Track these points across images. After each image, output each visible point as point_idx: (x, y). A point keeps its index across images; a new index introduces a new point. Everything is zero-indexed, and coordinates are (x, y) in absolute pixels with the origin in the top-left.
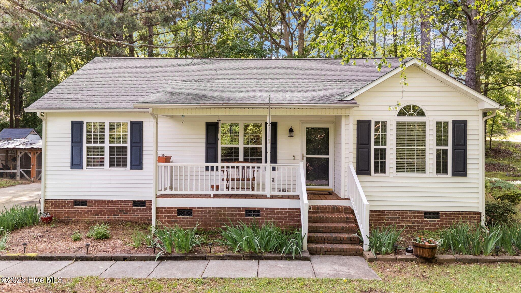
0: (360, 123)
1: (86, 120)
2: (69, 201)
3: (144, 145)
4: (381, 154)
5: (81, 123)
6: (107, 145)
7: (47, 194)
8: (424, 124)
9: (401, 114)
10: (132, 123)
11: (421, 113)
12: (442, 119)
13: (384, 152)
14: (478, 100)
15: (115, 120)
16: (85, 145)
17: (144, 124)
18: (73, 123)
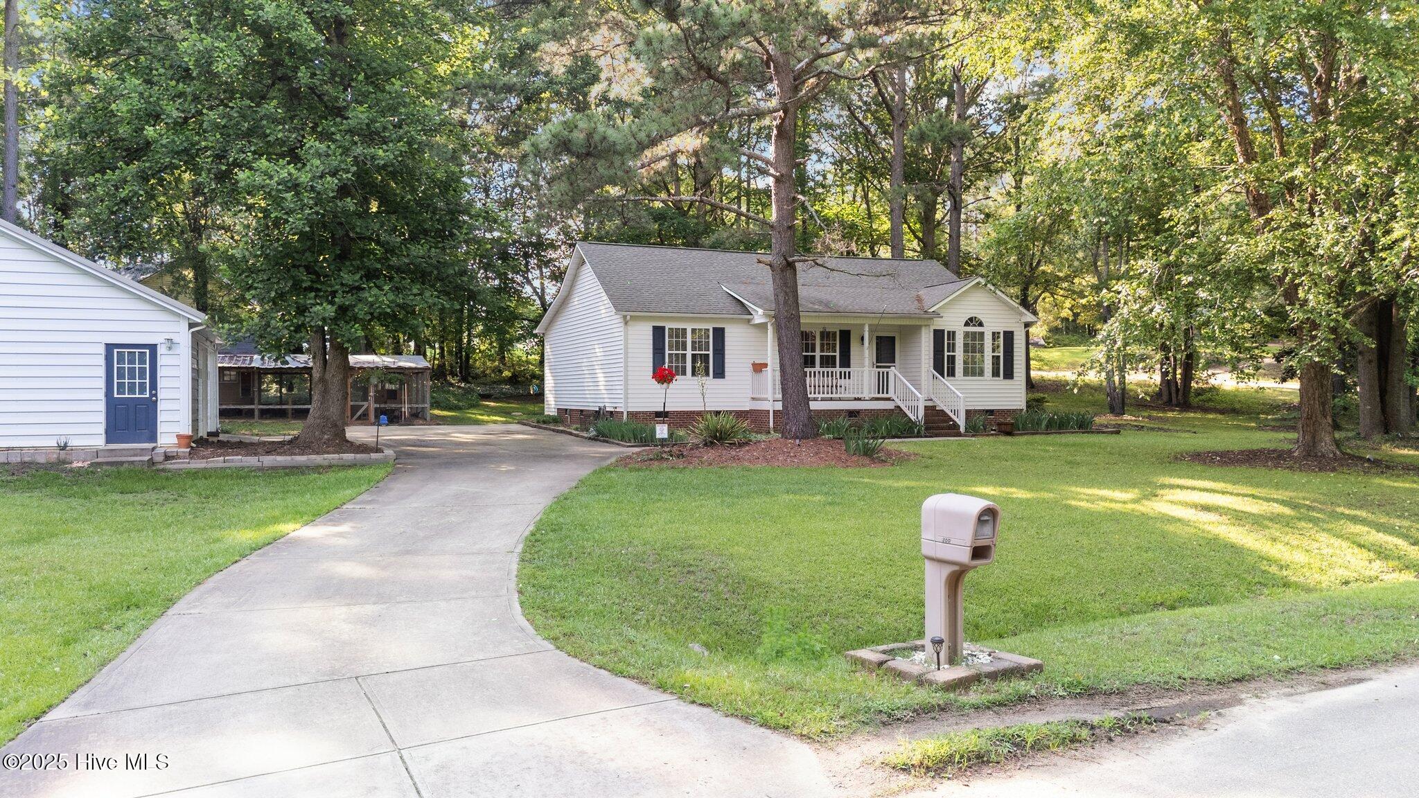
0: (935, 331)
1: (668, 325)
2: (651, 413)
3: (726, 352)
4: (952, 360)
5: (663, 328)
6: (689, 352)
7: (629, 405)
8: (982, 334)
9: (967, 324)
10: (715, 329)
11: (981, 324)
12: (996, 330)
13: (954, 357)
14: (1021, 314)
15: (697, 326)
16: (667, 352)
17: (726, 331)
18: (655, 328)
